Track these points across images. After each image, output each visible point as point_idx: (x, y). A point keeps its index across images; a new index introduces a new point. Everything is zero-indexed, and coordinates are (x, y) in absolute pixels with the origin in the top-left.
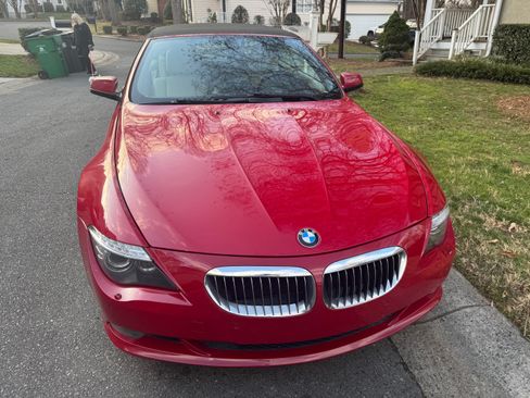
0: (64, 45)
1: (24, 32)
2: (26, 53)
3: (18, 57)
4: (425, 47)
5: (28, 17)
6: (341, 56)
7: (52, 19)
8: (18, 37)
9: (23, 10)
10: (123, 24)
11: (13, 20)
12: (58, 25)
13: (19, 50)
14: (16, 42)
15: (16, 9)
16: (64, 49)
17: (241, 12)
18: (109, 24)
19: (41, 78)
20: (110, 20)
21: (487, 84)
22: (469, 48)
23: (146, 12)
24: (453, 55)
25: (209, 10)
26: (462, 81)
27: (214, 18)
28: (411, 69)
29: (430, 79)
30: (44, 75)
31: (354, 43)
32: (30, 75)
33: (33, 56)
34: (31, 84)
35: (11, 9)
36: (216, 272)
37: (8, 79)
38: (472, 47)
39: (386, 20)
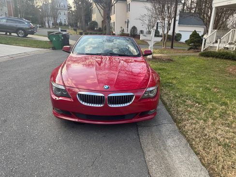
0: (63, 38)
1: (49, 33)
2: (49, 40)
3: (46, 42)
4: (207, 45)
5: (53, 27)
6: (172, 48)
7: (60, 29)
8: (47, 34)
9: (51, 25)
10: (87, 31)
11: (47, 28)
12: (61, 31)
13: (47, 39)
14: (46, 36)
15: (49, 25)
16: (62, 39)
17: (134, 28)
18: (82, 31)
19: (53, 49)
20: (82, 30)
21: (228, 61)
22: (226, 47)
23: (97, 27)
24: (218, 49)
25: (121, 27)
26: (218, 59)
27: (123, 30)
28: (198, 54)
29: (204, 58)
30: (54, 48)
31: (183, 43)
32: (49, 48)
33: (51, 41)
34: (49, 51)
35: (47, 24)
36: (80, 93)
37: (41, 49)
38: (228, 46)
39: (191, 33)
